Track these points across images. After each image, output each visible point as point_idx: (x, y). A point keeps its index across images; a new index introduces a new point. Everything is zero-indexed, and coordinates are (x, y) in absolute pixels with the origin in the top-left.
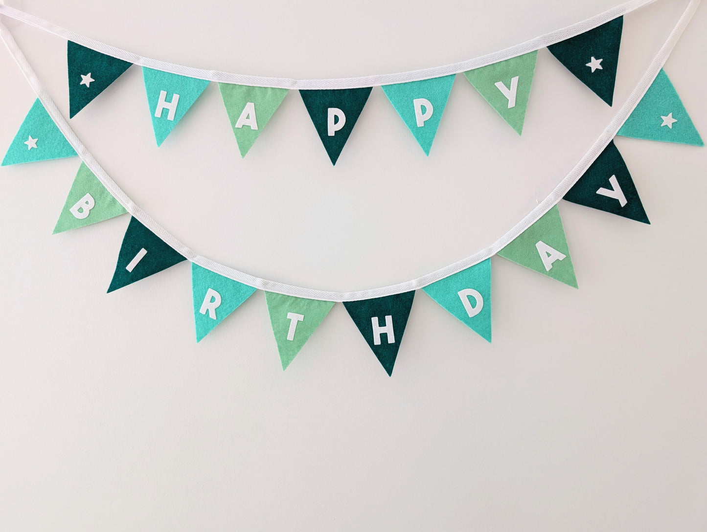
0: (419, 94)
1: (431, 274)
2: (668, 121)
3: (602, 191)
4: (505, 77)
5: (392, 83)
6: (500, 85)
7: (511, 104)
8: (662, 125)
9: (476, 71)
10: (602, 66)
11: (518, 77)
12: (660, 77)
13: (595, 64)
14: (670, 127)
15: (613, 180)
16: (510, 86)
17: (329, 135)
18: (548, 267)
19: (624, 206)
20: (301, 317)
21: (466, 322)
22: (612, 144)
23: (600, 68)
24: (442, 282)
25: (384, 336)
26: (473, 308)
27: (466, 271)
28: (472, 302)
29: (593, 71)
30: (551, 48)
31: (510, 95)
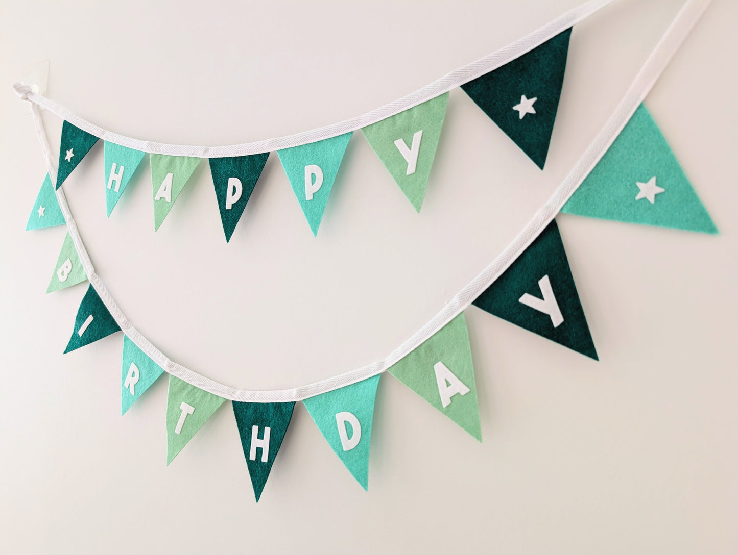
0: (312, 159)
1: (314, 384)
2: (648, 190)
3: (527, 300)
4: (406, 134)
5: (287, 147)
6: (400, 144)
7: (411, 169)
8: (638, 198)
9: (374, 126)
10: (536, 109)
11: (421, 131)
12: (636, 120)
13: (525, 106)
14: (652, 200)
15: (545, 284)
16: (411, 144)
17: (227, 208)
18: (445, 402)
19: (559, 327)
20: (191, 410)
21: (340, 456)
22: (552, 228)
23: (533, 111)
24: (323, 397)
25: (259, 451)
26: (349, 439)
27: (351, 387)
28: (349, 430)
29: (521, 116)
30: (467, 87)
31: (410, 155)
